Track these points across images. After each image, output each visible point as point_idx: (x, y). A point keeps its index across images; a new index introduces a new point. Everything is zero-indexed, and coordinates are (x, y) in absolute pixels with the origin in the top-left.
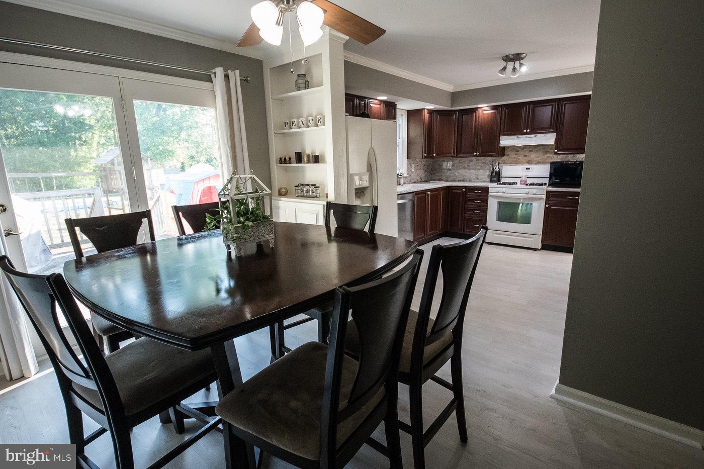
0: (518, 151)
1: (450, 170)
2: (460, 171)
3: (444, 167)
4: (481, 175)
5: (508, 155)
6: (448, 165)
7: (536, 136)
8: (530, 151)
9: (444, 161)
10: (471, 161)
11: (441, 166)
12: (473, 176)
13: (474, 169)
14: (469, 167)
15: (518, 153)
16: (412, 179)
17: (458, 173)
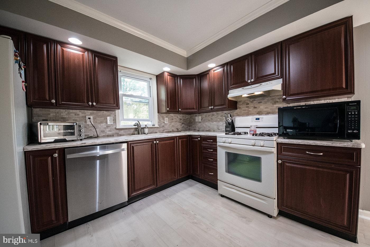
0: (248, 104)
1: (200, 122)
2: (207, 123)
3: (197, 120)
4: (221, 126)
5: (240, 108)
6: (198, 118)
7: (261, 85)
8: (259, 103)
9: (196, 116)
10: (213, 115)
11: (194, 120)
12: (215, 127)
13: (216, 121)
14: (212, 120)
15: (248, 106)
16: (165, 129)
17: (205, 125)
